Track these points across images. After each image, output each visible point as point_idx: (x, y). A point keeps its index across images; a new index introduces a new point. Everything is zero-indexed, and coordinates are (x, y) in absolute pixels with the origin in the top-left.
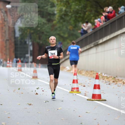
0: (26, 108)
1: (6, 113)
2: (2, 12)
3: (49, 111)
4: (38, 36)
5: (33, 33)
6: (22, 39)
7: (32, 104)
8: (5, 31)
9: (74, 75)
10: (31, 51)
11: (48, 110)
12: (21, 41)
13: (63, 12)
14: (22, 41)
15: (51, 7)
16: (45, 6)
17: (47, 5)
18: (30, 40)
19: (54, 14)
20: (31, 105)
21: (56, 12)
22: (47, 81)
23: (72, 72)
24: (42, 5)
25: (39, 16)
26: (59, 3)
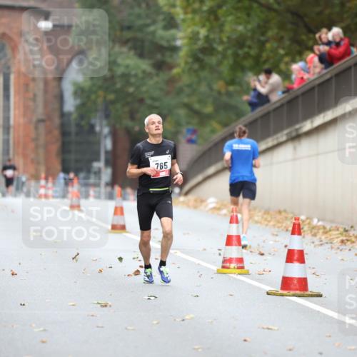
0: (92, 316)
1: (36, 330)
3: (158, 323)
4: (127, 109)
5: (113, 102)
6: (82, 117)
7: (110, 303)
8: (35, 95)
9: (231, 222)
10: (107, 152)
11: (155, 322)
12: (78, 125)
13: (200, 43)
14: (83, 123)
15: (166, 28)
16: (148, 25)
17: (154, 22)
18: (105, 122)
19: (175, 49)
20: (106, 306)
21: (179, 43)
22: (154, 237)
23: (225, 215)
24: (140, 22)
25: (132, 53)
26: (190, 16)
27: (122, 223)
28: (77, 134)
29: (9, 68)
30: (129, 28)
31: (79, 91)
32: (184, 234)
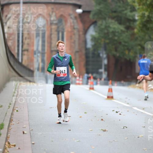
0: (100, 135)
1: (76, 141)
2: (71, 18)
3: (127, 138)
4: (114, 47)
5: (108, 44)
6: (94, 50)
7: (107, 130)
8: (75, 41)
10: (105, 65)
11: (126, 138)
12: (93, 54)
13: (146, 19)
14: (96, 53)
15: (131, 11)
16: (123, 11)
17: (126, 9)
18: (104, 52)
19: (134, 21)
20: (105, 131)
21: (137, 18)
22: (126, 102)
24: (120, 9)
25: (116, 22)
26: (141, 7)
27: (111, 95)
28: (93, 57)
29: (63, 29)
30: (115, 12)
31: (94, 39)
32: (138, 100)
